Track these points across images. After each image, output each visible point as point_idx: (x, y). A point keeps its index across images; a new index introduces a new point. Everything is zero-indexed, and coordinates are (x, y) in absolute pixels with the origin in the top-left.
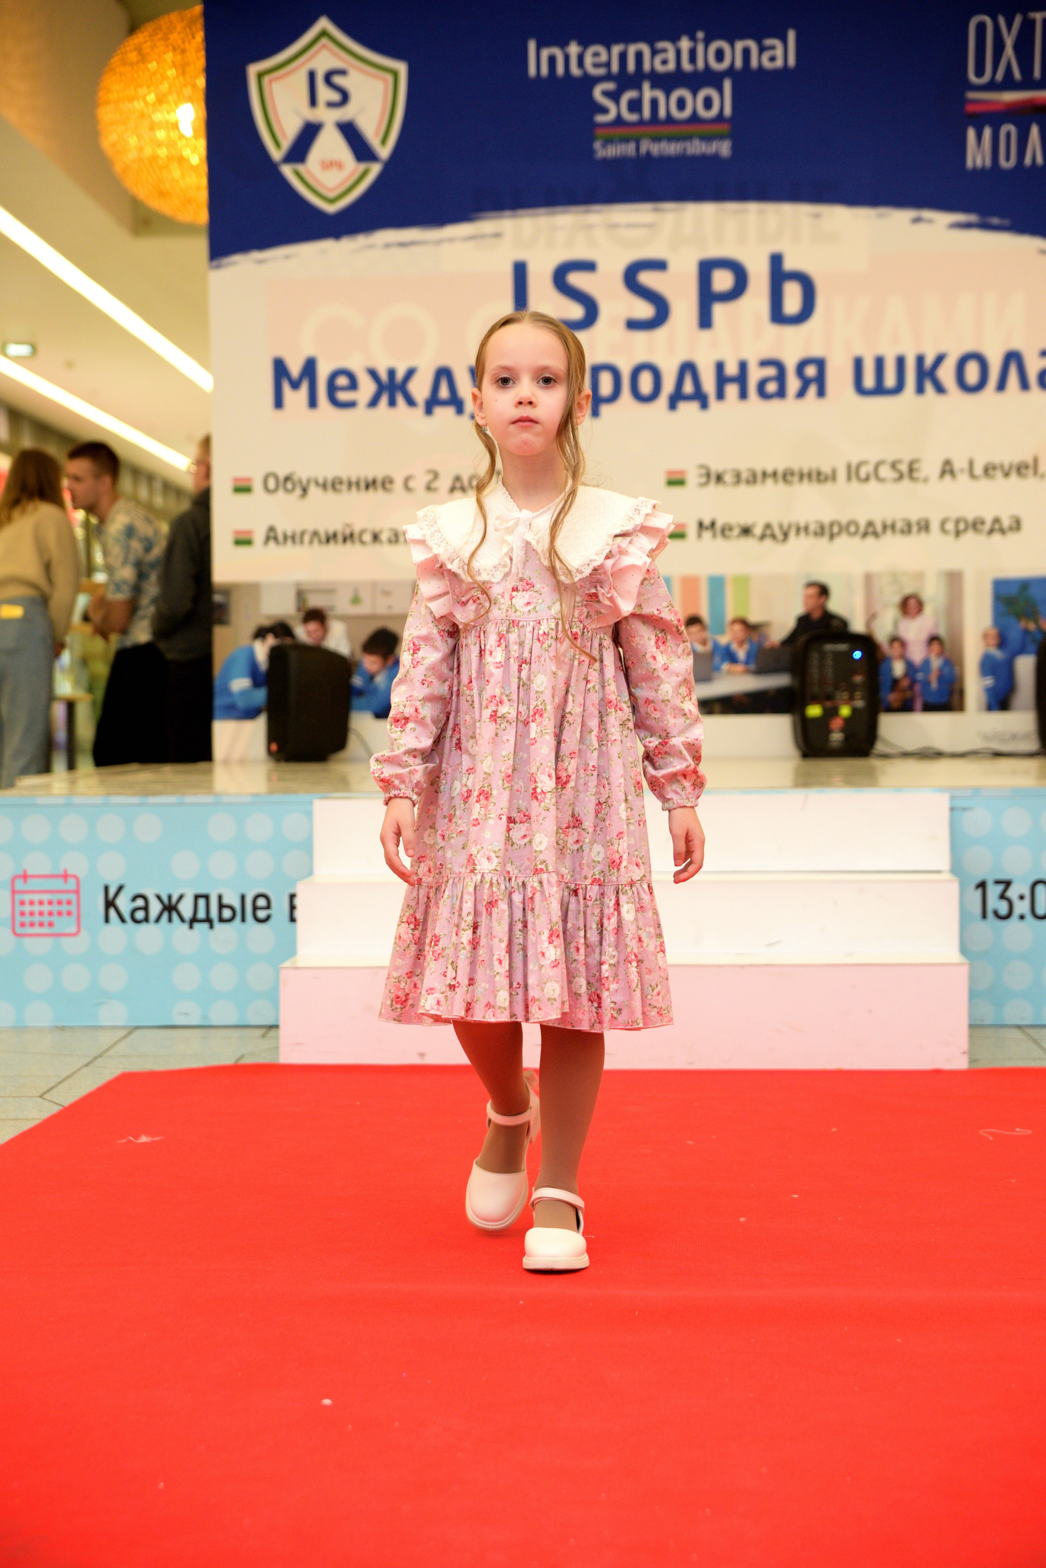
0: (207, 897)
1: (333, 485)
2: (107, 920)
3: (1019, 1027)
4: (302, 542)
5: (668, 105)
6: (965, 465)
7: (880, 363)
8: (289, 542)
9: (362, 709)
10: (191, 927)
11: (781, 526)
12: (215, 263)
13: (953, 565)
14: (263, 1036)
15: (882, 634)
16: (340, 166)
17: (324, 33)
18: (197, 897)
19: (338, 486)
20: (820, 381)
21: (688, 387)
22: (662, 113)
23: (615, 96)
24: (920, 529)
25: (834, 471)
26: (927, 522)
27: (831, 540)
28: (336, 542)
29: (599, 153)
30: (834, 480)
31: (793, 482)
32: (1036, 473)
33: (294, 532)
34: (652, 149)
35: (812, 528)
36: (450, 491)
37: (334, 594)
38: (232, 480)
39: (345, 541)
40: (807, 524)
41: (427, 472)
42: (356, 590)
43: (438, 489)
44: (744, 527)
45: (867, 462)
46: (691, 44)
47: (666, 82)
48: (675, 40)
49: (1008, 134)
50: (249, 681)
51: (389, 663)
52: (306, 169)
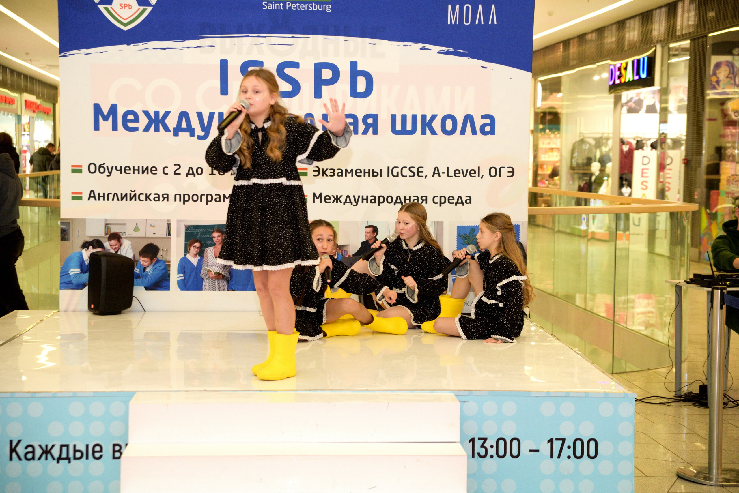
0: (67, 446)
1: (126, 170)
2: (11, 459)
4: (108, 200)
6: (445, 171)
7: (404, 117)
8: (102, 199)
9: (139, 285)
10: (58, 462)
11: (354, 197)
12: (62, 54)
16: (130, 7)
18: (62, 446)
20: (375, 126)
24: (423, 201)
25: (381, 170)
26: (426, 197)
27: (379, 205)
28: (126, 200)
29: (265, 7)
30: (381, 176)
31: (361, 176)
32: (479, 176)
33: (104, 194)
34: (292, 7)
35: (370, 198)
36: (187, 175)
37: (125, 226)
38: (71, 166)
39: (131, 199)
40: (367, 197)
41: (175, 165)
42: (137, 224)
43: (180, 174)
44: (336, 197)
45: (398, 167)
49: (468, 7)
50: (79, 270)
51: (154, 262)
52: (112, 8)
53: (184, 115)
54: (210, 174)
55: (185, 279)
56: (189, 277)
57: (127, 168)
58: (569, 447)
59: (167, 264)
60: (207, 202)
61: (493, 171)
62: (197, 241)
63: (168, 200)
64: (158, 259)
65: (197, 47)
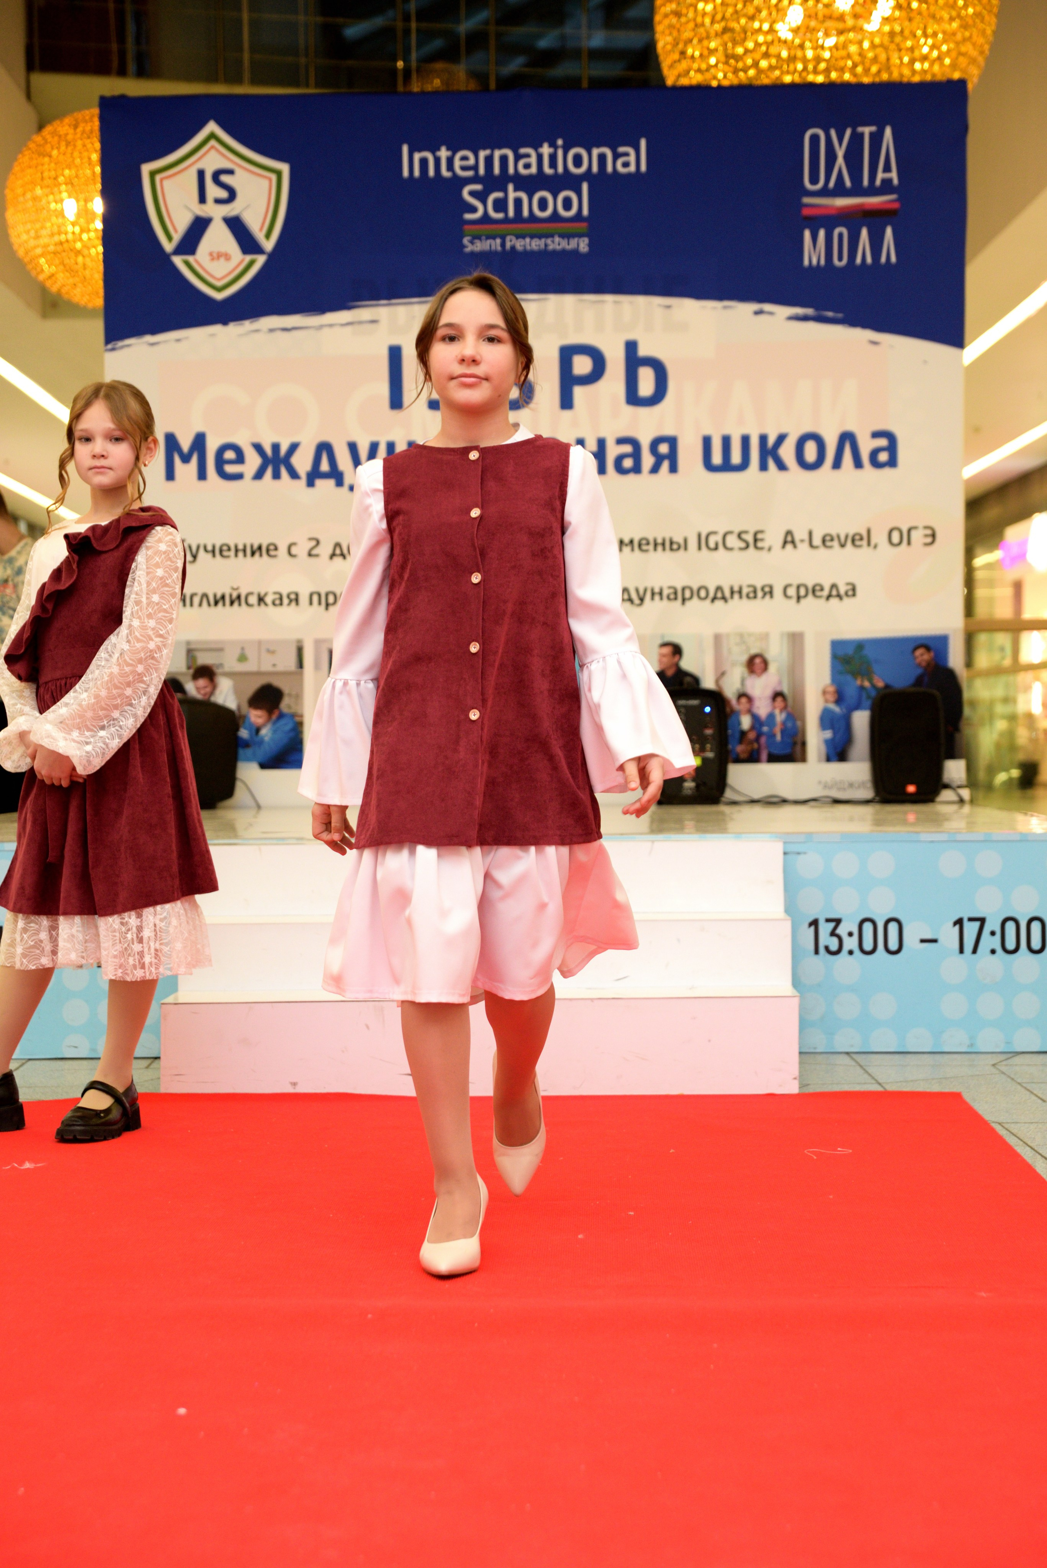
1: (220, 551)
3: (848, 1053)
4: (191, 605)
5: (530, 205)
6: (806, 537)
7: (726, 442)
9: (248, 760)
11: (637, 590)
12: (110, 346)
13: (795, 628)
14: (147, 1067)
15: (730, 691)
16: (227, 257)
17: (212, 136)
19: (225, 553)
20: (672, 458)
22: (526, 213)
23: (482, 197)
24: (765, 594)
25: (686, 541)
26: (771, 587)
27: (683, 604)
28: (224, 604)
29: (468, 247)
30: (686, 548)
31: (648, 550)
32: (869, 544)
34: (517, 245)
35: (666, 592)
36: (331, 557)
37: (222, 653)
39: (232, 603)
40: (662, 589)
41: (309, 539)
42: (243, 649)
43: (318, 556)
45: (715, 533)
46: (551, 150)
47: (529, 185)
48: (536, 146)
49: (841, 236)
52: (196, 260)
53: (324, 448)
57: (225, 548)
58: (993, 933)
59: (297, 721)
61: (896, 535)
63: (297, 604)
64: (281, 711)
65: (346, 325)
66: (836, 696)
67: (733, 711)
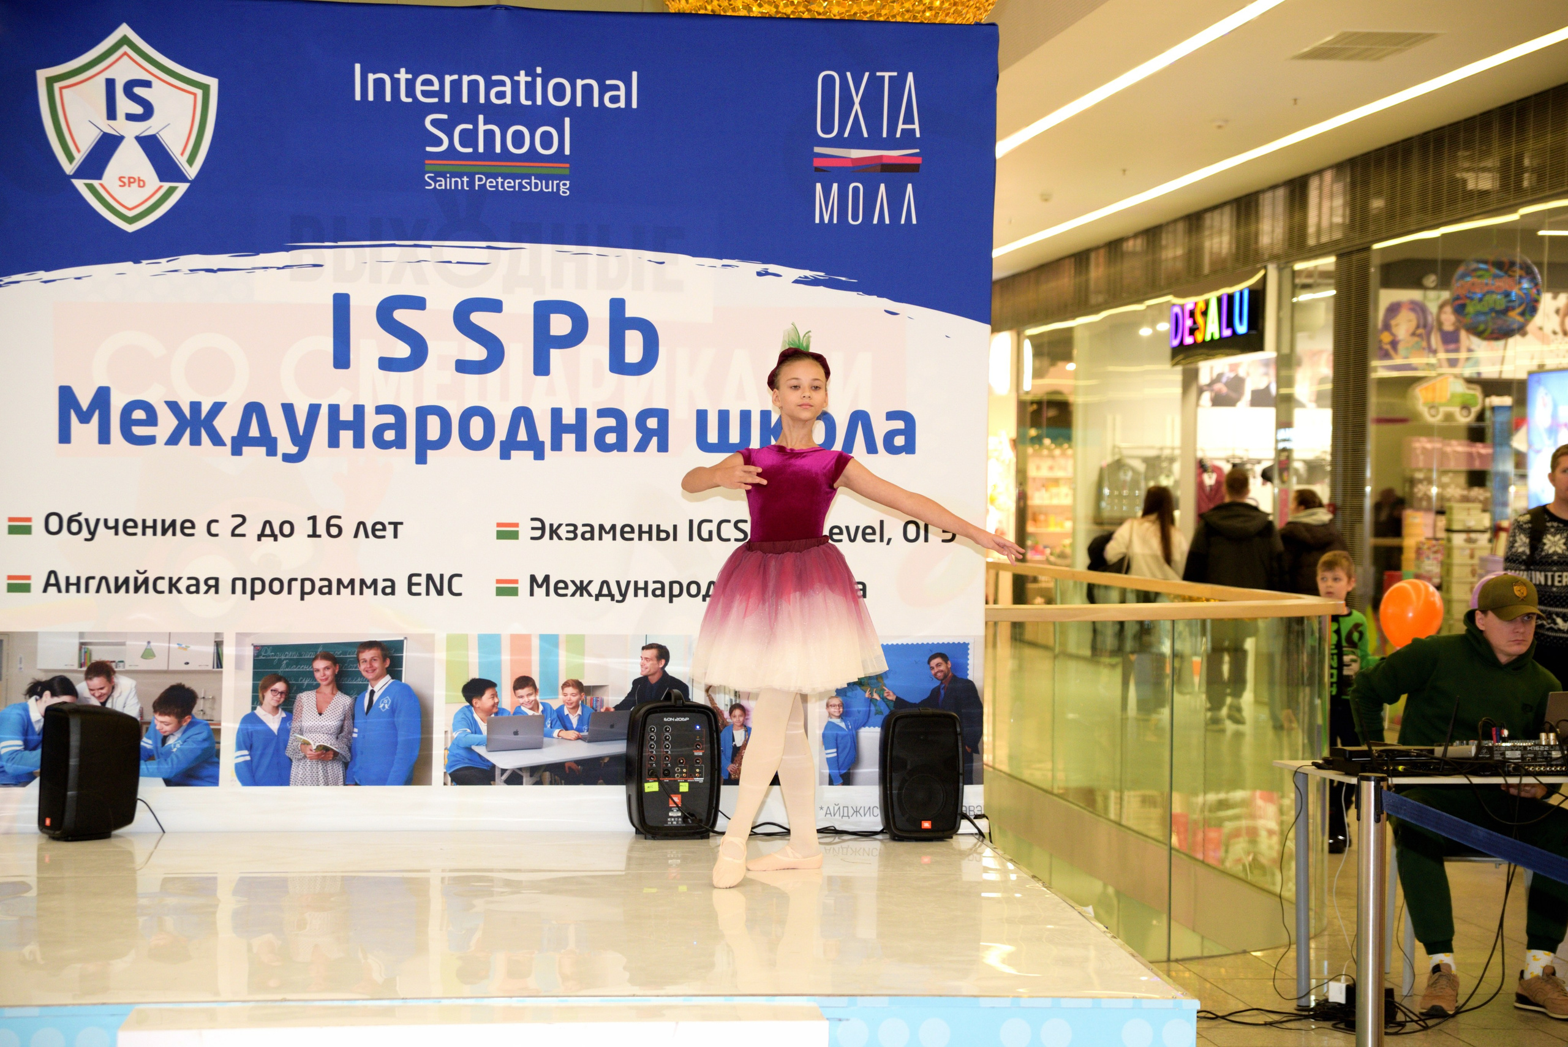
1: (127, 527)
4: (87, 591)
5: (503, 140)
7: (724, 416)
8: (73, 589)
11: (618, 583)
16: (141, 183)
17: (125, 40)
19: (130, 531)
20: (662, 434)
21: (522, 436)
22: (498, 150)
23: (447, 127)
25: (675, 527)
27: (671, 601)
28: (127, 591)
29: (430, 185)
30: (675, 539)
31: (632, 539)
32: (882, 540)
33: (78, 578)
34: (488, 184)
35: (651, 587)
36: (259, 538)
37: (123, 647)
38: (7, 520)
39: (137, 590)
40: (646, 583)
41: (233, 516)
42: (149, 643)
43: (244, 535)
44: (579, 584)
45: (711, 521)
46: (529, 79)
47: (502, 116)
48: (512, 74)
49: (856, 189)
50: (20, 743)
51: (185, 724)
52: (101, 185)
53: (254, 410)
54: (309, 536)
55: (251, 761)
56: (262, 755)
57: (130, 524)
59: (213, 729)
60: (303, 594)
61: (912, 529)
62: (279, 679)
63: (217, 592)
64: (193, 717)
65: (283, 268)
66: (841, 710)
67: (725, 725)
